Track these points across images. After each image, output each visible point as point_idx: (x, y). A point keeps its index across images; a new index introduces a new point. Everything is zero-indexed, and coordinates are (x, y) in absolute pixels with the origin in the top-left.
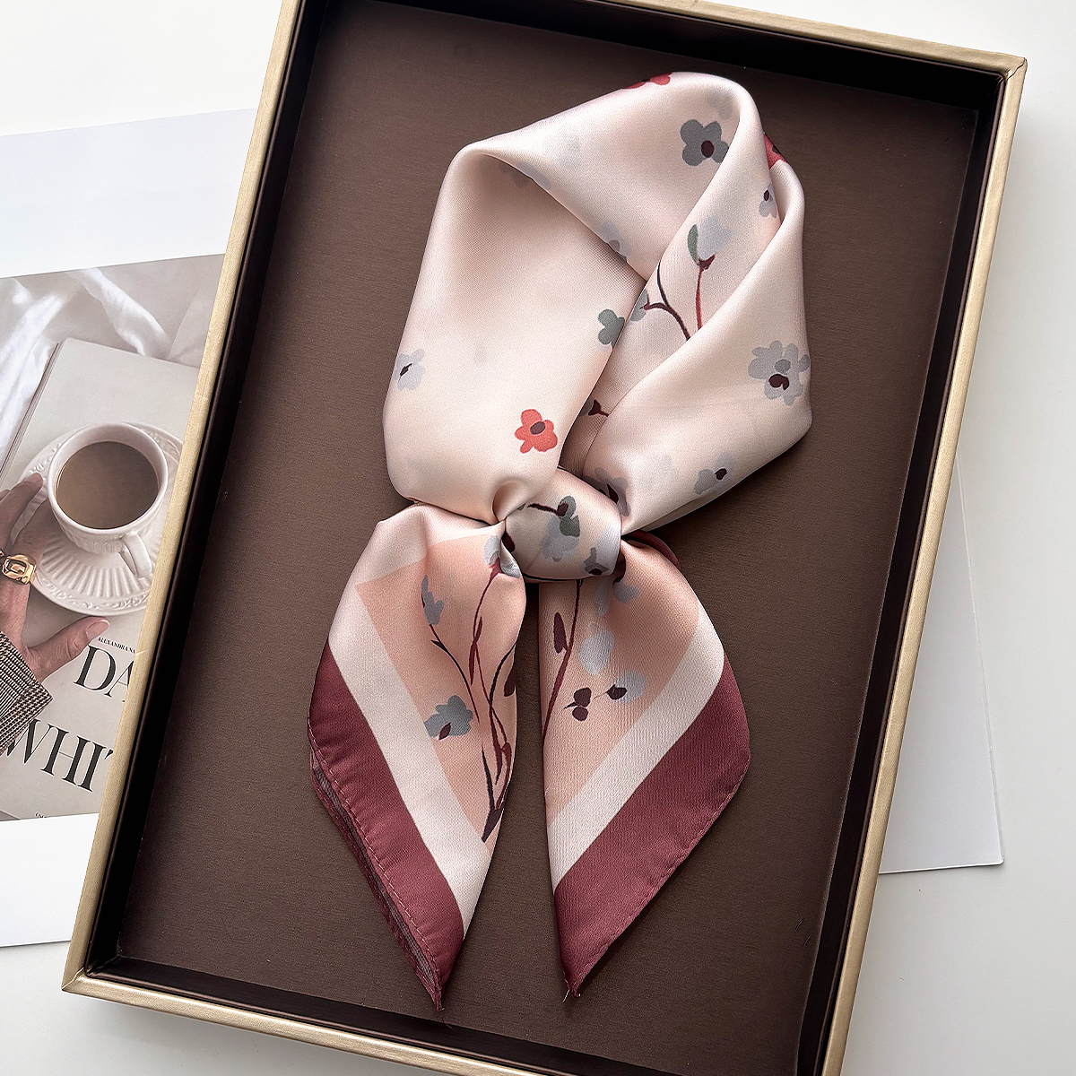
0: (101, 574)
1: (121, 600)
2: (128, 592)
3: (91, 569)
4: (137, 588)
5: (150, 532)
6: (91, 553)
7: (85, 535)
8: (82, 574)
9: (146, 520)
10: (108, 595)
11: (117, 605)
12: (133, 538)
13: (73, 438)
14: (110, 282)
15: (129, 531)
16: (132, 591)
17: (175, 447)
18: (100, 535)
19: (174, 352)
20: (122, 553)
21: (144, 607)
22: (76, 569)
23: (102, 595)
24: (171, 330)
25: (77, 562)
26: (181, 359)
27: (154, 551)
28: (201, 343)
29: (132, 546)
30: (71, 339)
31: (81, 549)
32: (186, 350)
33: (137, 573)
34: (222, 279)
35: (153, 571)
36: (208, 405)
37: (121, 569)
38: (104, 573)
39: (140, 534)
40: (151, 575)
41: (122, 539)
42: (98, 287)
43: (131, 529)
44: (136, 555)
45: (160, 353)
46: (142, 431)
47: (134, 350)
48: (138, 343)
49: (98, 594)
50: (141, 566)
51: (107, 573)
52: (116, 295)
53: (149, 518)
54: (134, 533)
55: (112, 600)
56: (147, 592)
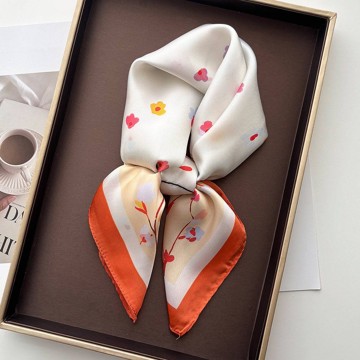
0: (14, 180)
1: (20, 190)
2: (23, 187)
3: (11, 179)
4: (26, 185)
5: (31, 166)
6: (11, 173)
7: (9, 167)
8: (7, 180)
9: (30, 162)
10: (16, 188)
11: (19, 191)
12: (25, 168)
13: (6, 133)
14: (20, 80)
15: (24, 166)
16: (24, 187)
17: (40, 137)
18: (14, 167)
19: (41, 105)
20: (21, 173)
21: (28, 192)
22: (5, 179)
23: (14, 187)
24: (40, 97)
25: (6, 176)
26: (44, 107)
27: (32, 173)
28: (50, 102)
29: (25, 171)
30: (6, 99)
31: (7, 171)
32: (45, 104)
33: (26, 180)
34: (58, 82)
35: (32, 180)
36: (52, 125)
37: (21, 179)
38: (15, 180)
39: (28, 167)
40: (31, 181)
41: (21, 168)
42: (16, 81)
43: (25, 165)
44: (26, 174)
45: (36, 105)
46: (29, 131)
47: (27, 103)
48: (29, 101)
49: (13, 187)
50: (28, 178)
51: (16, 180)
52: (21, 84)
53: (31, 162)
54: (26, 167)
55: (18, 190)
56: (29, 187)
